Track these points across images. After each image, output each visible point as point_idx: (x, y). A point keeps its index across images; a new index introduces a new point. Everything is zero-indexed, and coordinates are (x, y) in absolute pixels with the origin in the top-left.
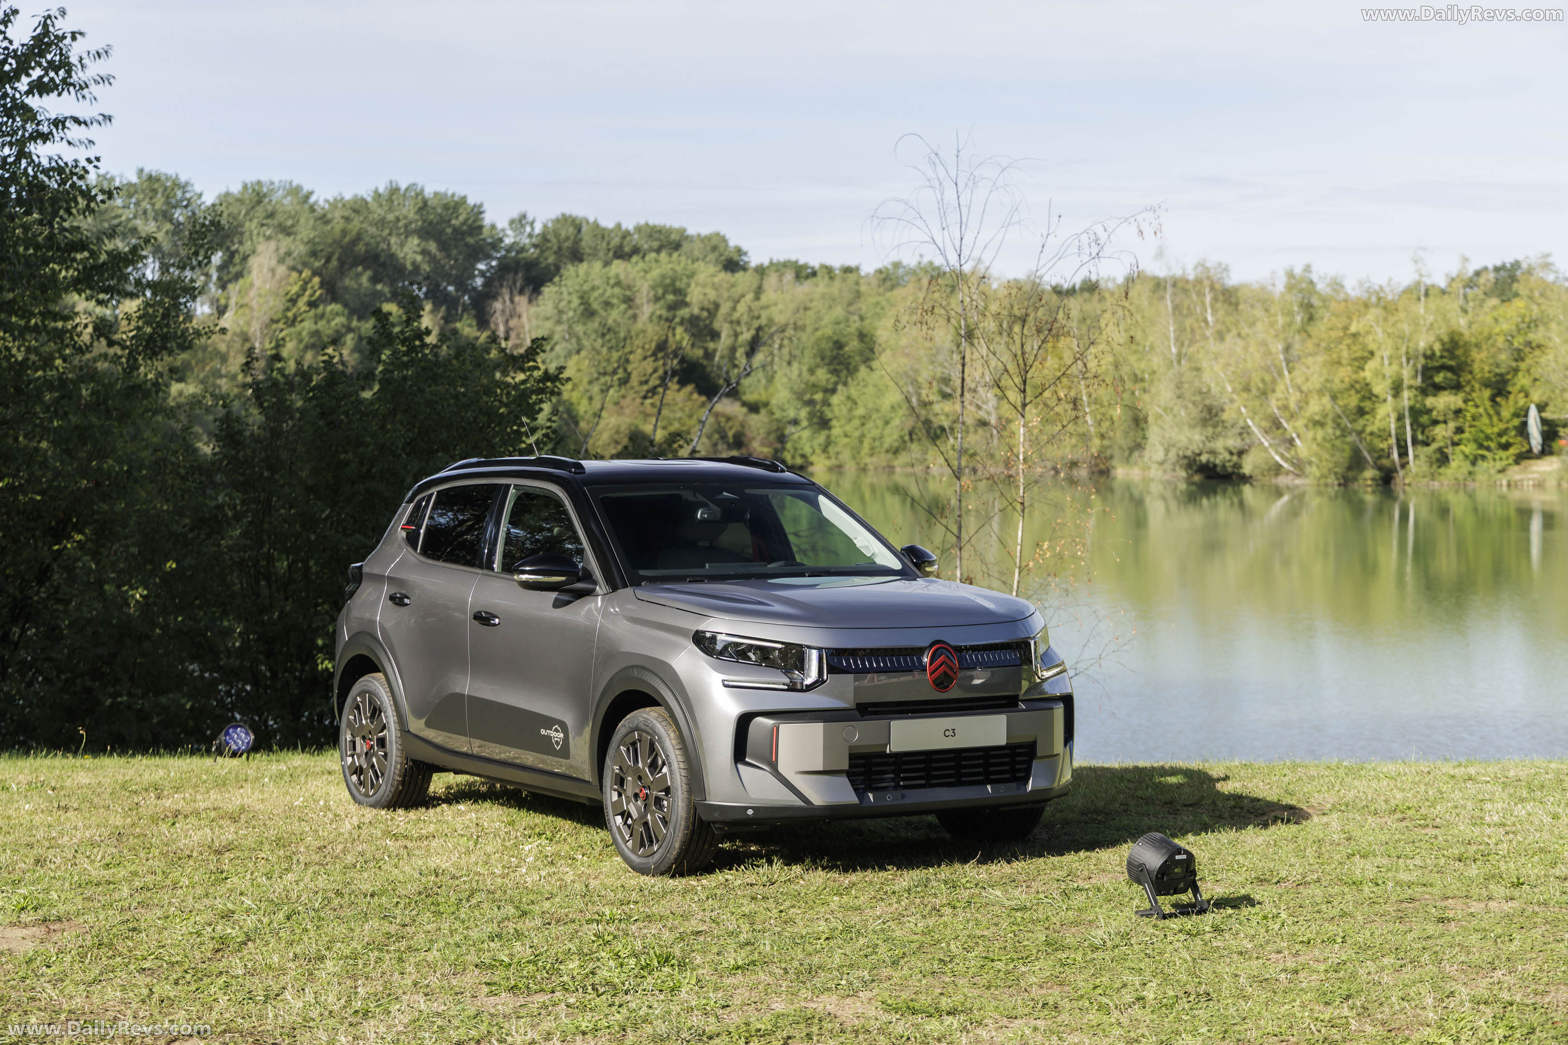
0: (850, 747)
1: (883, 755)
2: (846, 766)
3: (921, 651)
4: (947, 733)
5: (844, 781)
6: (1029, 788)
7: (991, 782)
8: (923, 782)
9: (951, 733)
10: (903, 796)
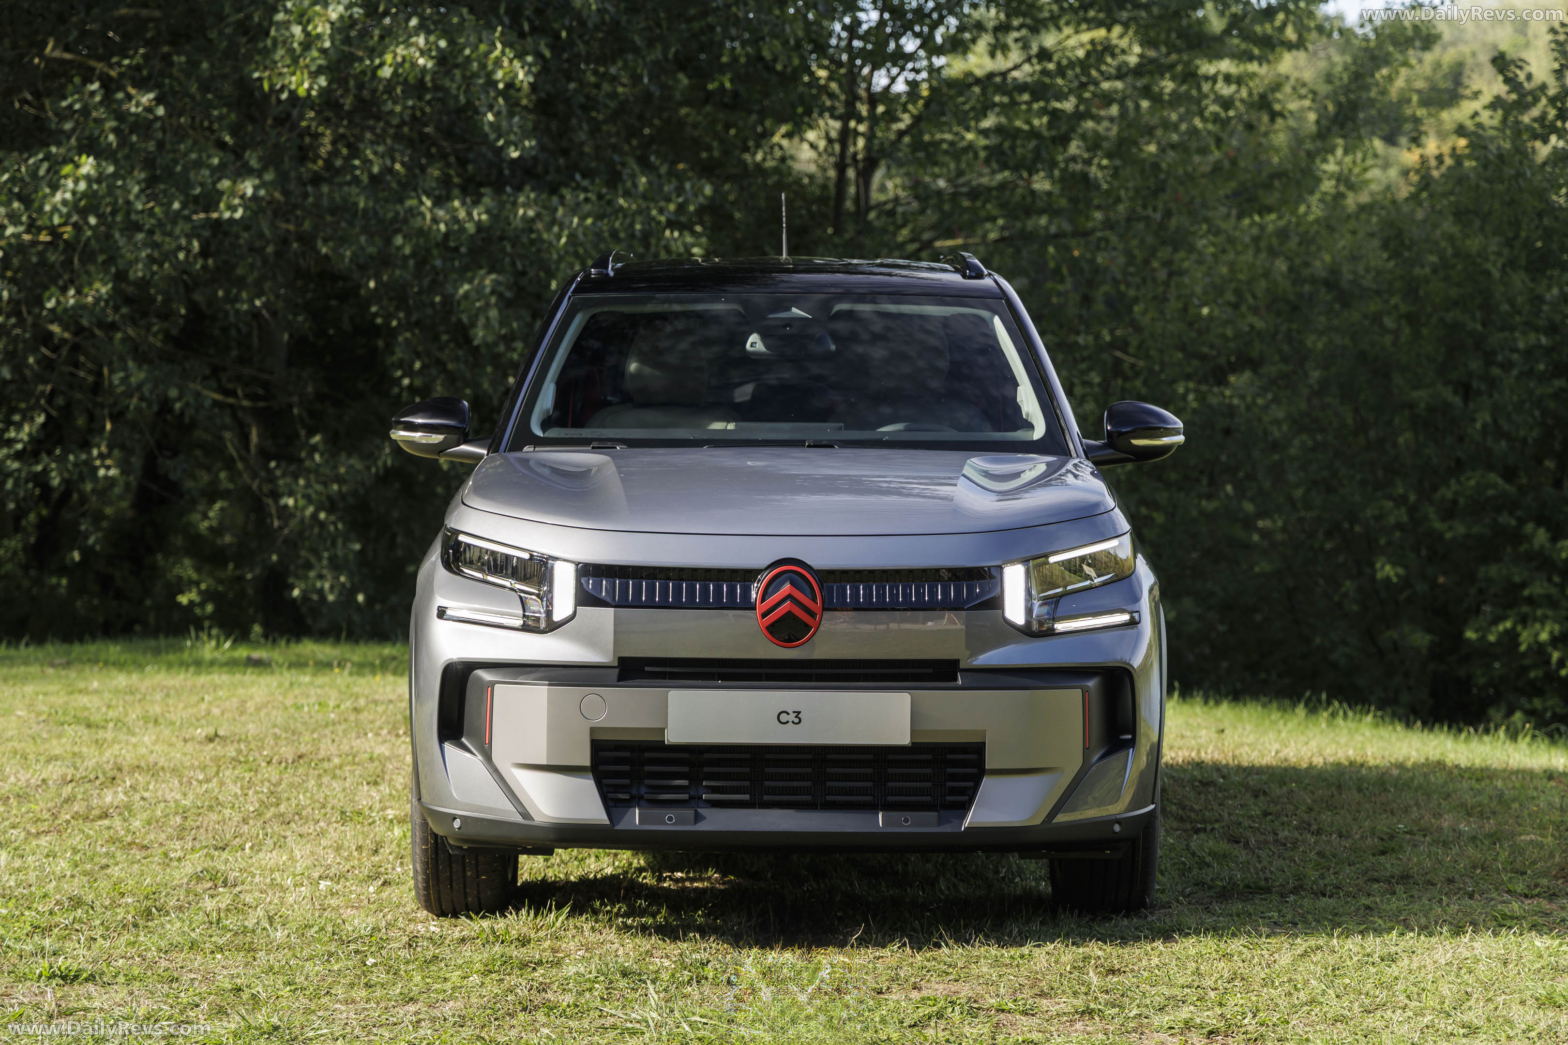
0: (593, 730)
1: (660, 746)
2: (587, 762)
3: (748, 575)
4: (784, 718)
5: (588, 785)
6: (967, 823)
7: (887, 807)
8: (747, 797)
9: (792, 717)
10: (698, 818)
